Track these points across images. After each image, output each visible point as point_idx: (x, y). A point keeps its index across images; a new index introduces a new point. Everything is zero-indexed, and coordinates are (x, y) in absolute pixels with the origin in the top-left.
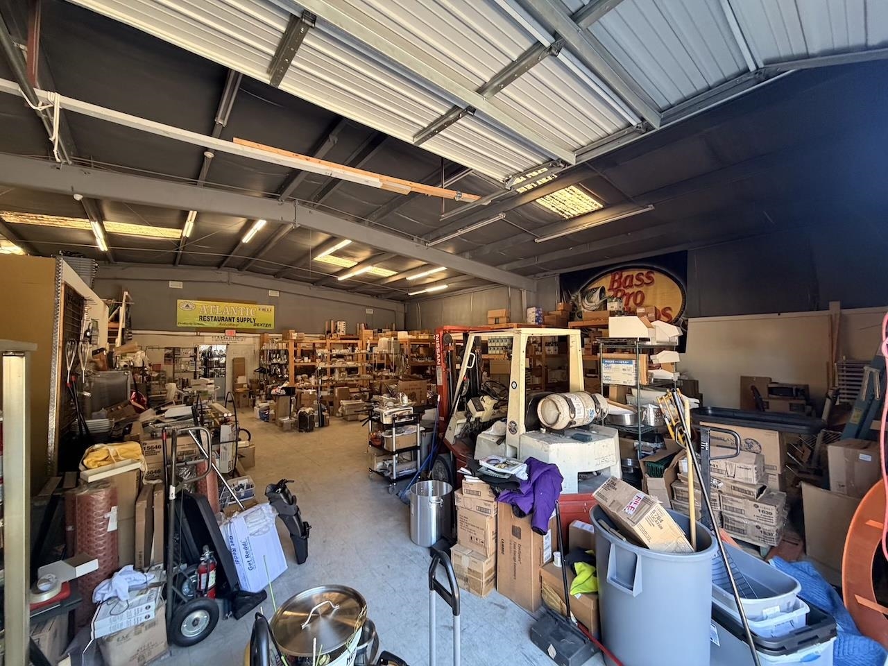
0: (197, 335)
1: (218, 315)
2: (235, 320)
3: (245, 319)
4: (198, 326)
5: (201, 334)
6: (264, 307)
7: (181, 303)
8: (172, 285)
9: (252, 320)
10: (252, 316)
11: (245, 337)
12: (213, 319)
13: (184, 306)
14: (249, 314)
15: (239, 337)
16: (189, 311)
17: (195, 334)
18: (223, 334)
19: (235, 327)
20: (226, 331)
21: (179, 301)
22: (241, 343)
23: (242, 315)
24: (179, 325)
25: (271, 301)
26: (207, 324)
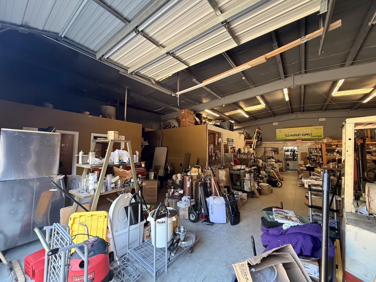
0: (284, 143)
1: (293, 133)
2: (301, 135)
3: (306, 134)
4: (284, 139)
5: (286, 142)
6: (316, 127)
7: (278, 131)
8: (275, 124)
9: (310, 134)
10: (310, 132)
11: (307, 142)
12: (291, 135)
13: (279, 132)
14: (308, 132)
15: (303, 143)
16: (281, 133)
17: (284, 142)
18: (296, 142)
19: (301, 138)
20: (297, 140)
21: (277, 130)
22: (305, 145)
23: (304, 133)
24: (277, 139)
25: (320, 124)
26: (288, 138)
